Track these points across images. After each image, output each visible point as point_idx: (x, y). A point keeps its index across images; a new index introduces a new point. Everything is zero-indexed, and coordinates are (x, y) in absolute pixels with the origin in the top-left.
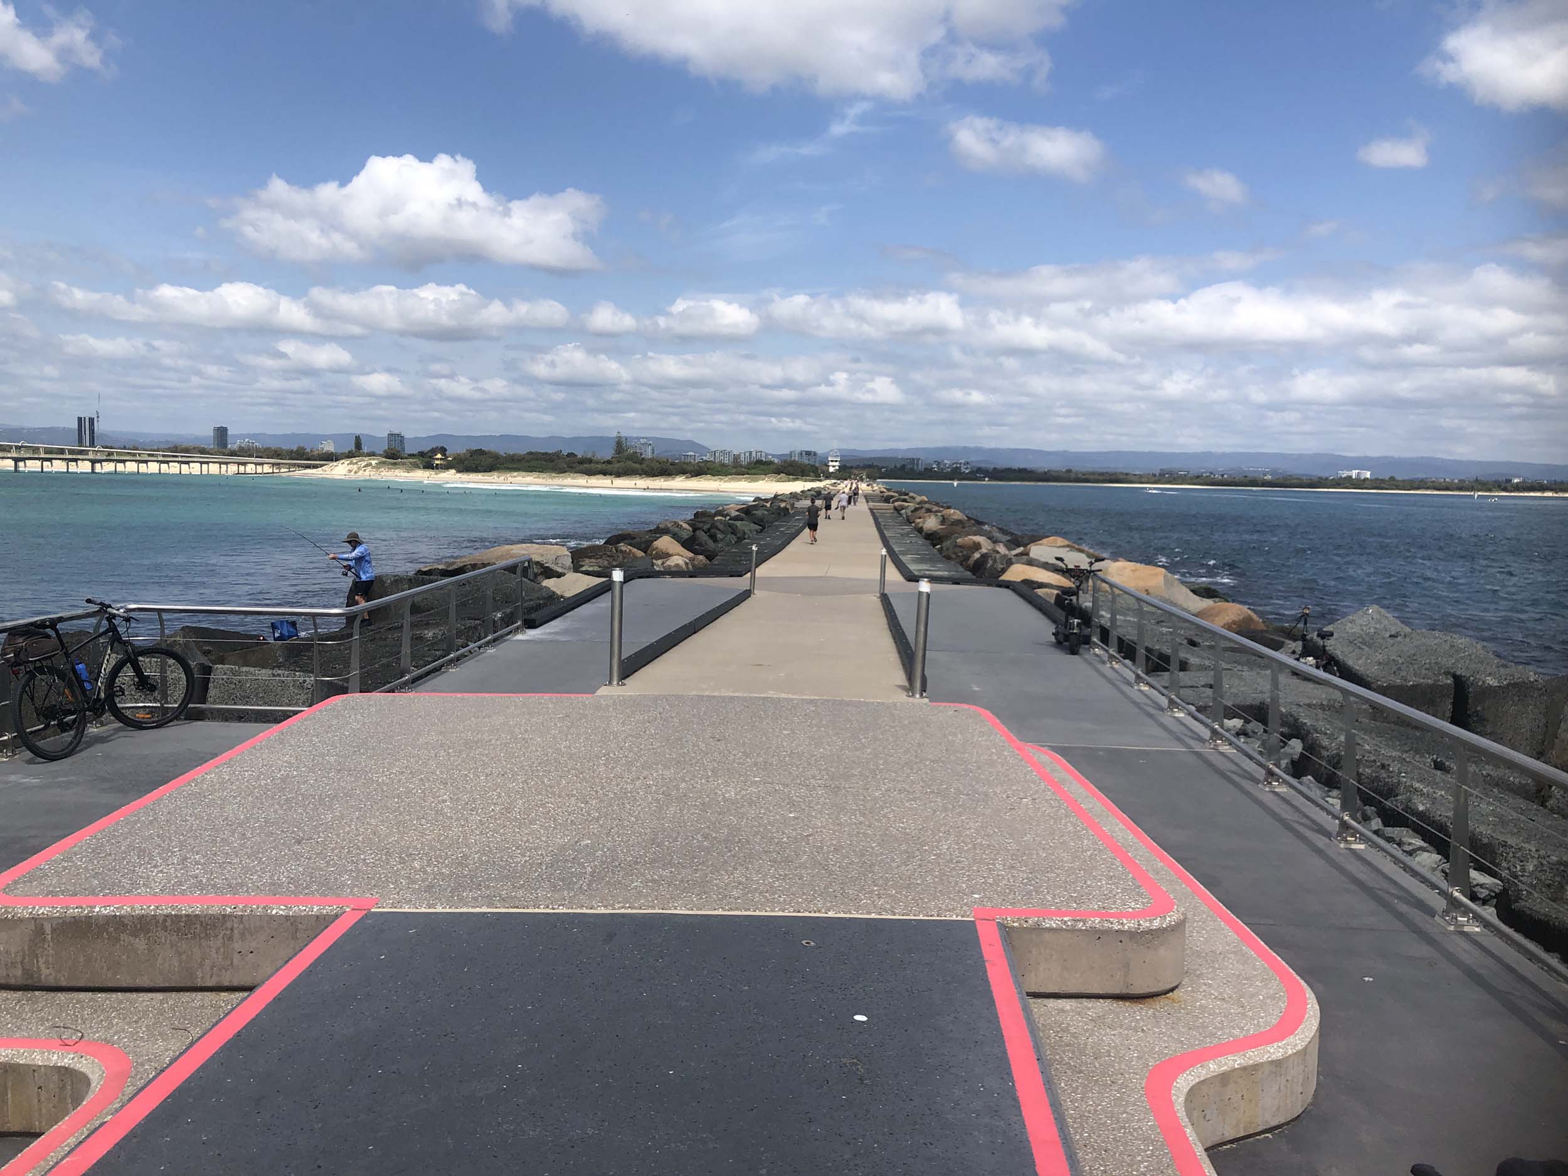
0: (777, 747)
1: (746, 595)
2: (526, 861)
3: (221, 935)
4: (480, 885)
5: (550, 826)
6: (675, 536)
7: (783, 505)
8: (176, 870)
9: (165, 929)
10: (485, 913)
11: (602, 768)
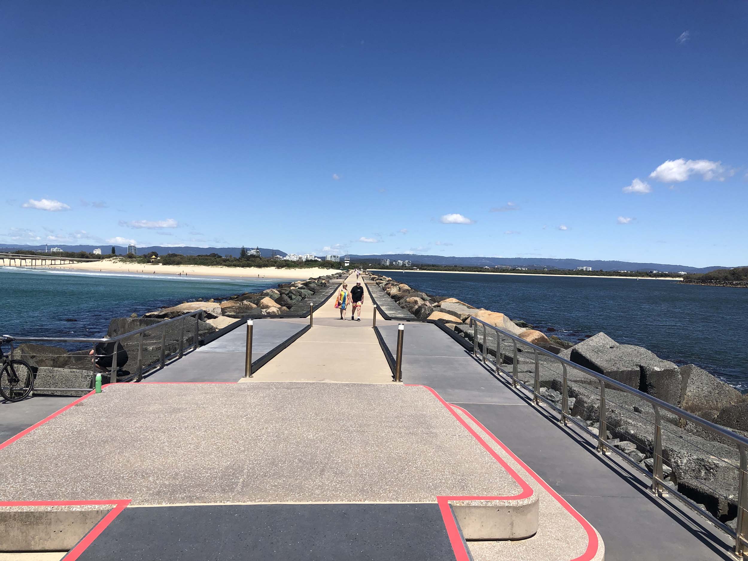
0: (332, 410)
1: (308, 327)
2: (208, 476)
3: (45, 522)
4: (185, 490)
5: (220, 456)
6: (271, 297)
7: (323, 281)
8: (20, 485)
9: (15, 519)
10: (189, 506)
11: (244, 423)
